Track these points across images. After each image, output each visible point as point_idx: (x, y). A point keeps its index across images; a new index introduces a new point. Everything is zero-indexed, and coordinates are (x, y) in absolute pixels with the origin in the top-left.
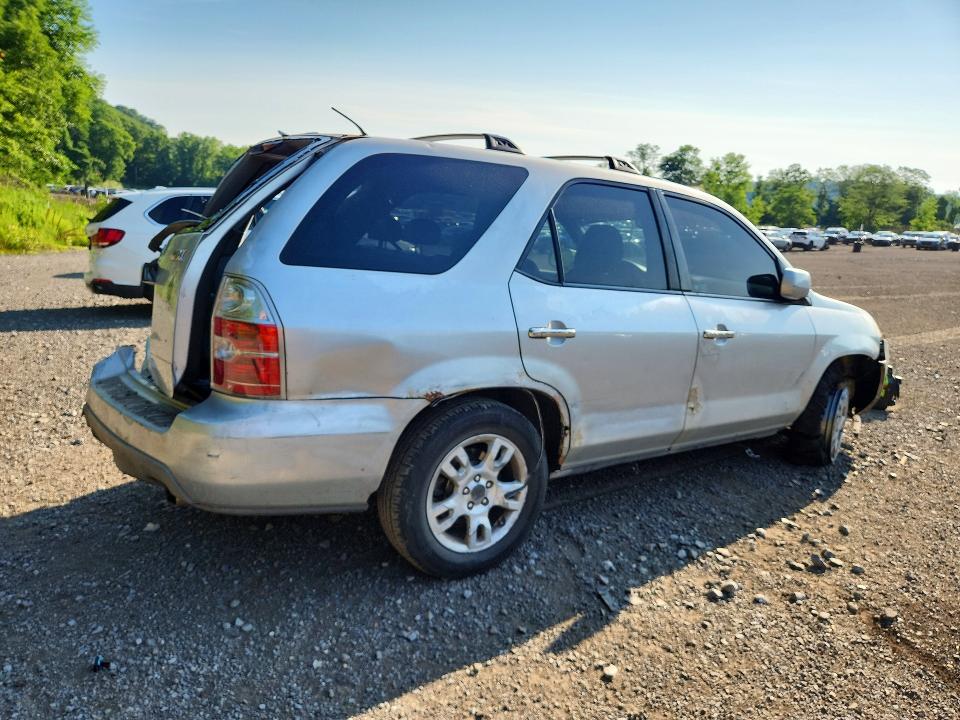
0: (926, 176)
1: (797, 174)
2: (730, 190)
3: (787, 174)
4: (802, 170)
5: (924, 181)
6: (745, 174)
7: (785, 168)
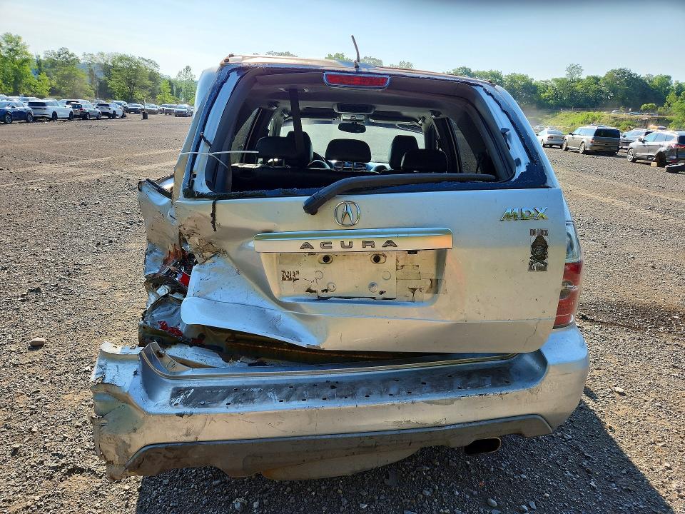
0: (156, 66)
1: (67, 56)
2: (16, 66)
3: (59, 55)
4: (70, 53)
5: (156, 69)
6: (26, 54)
7: (56, 51)
